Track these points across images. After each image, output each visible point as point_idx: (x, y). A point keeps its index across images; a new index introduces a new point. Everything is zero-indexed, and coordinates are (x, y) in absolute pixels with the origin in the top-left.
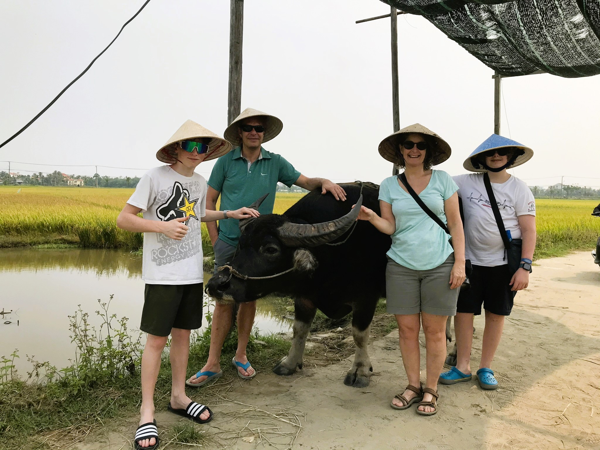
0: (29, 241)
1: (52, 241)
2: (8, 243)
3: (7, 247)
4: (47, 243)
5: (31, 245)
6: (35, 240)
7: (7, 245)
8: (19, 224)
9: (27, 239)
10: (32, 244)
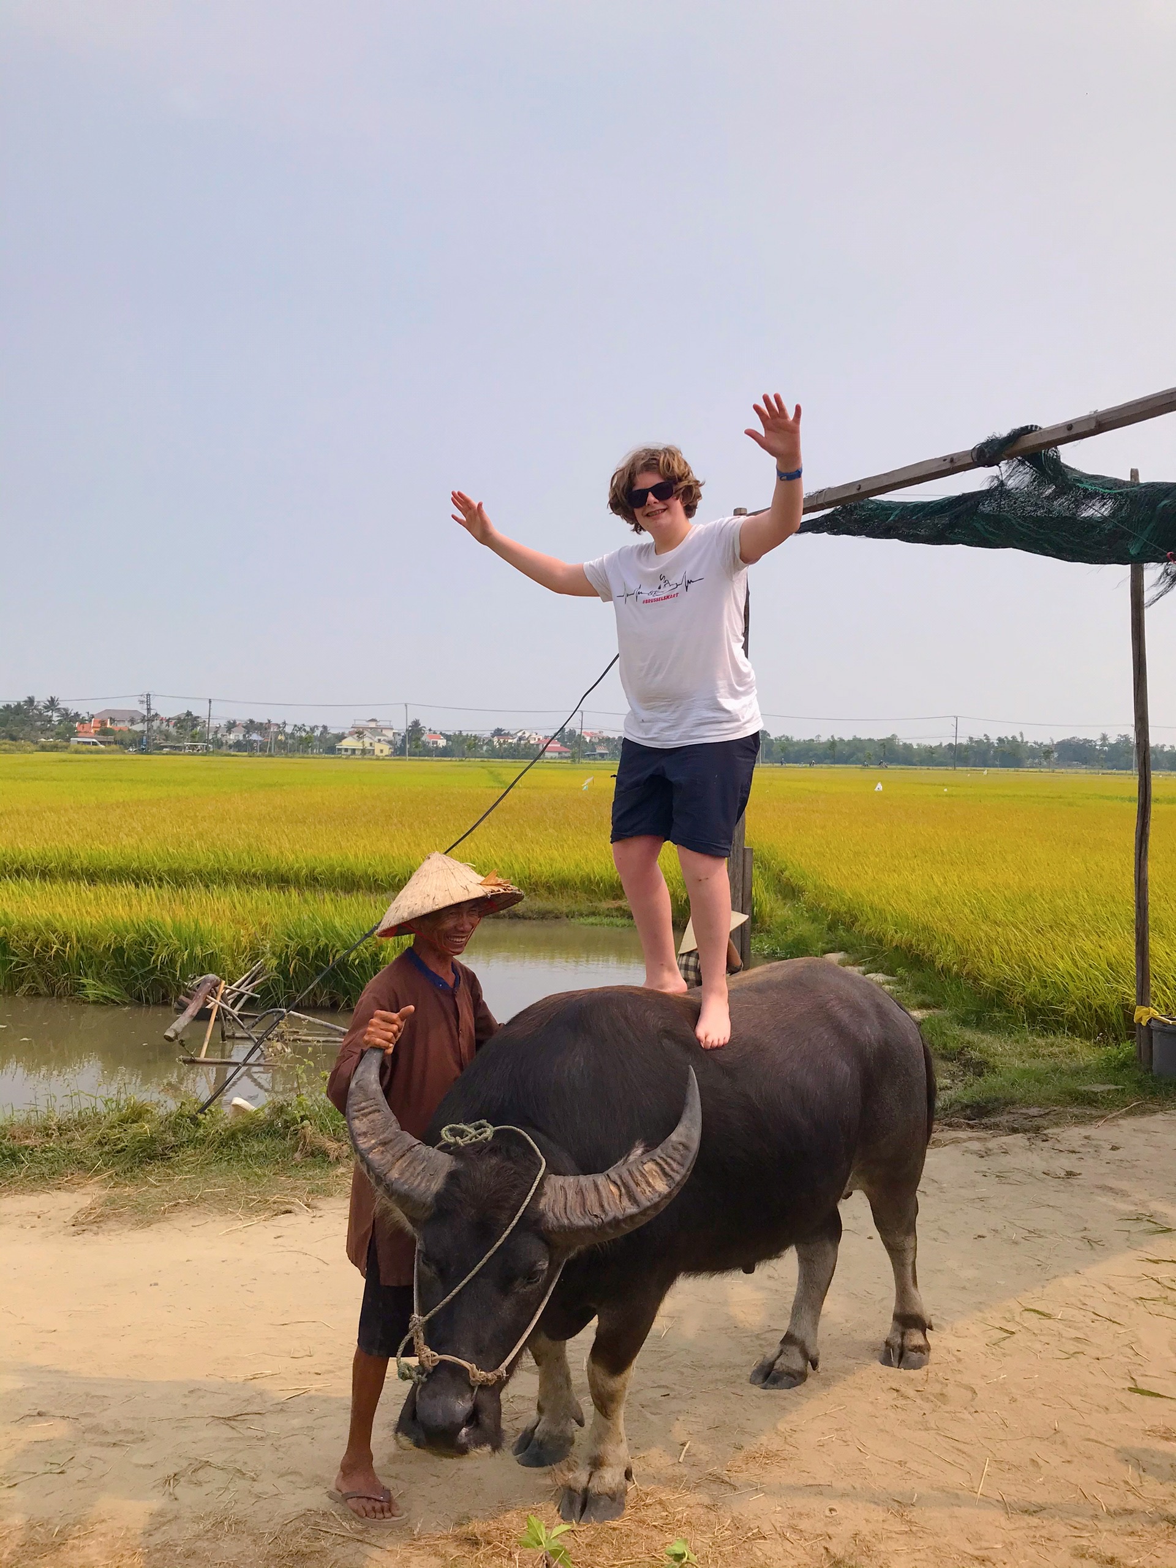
0: (565, 910)
1: (603, 912)
2: (532, 912)
3: (530, 918)
4: (593, 914)
5: (568, 917)
6: (574, 907)
7: (530, 914)
8: (553, 876)
9: (562, 904)
10: (570, 916)
